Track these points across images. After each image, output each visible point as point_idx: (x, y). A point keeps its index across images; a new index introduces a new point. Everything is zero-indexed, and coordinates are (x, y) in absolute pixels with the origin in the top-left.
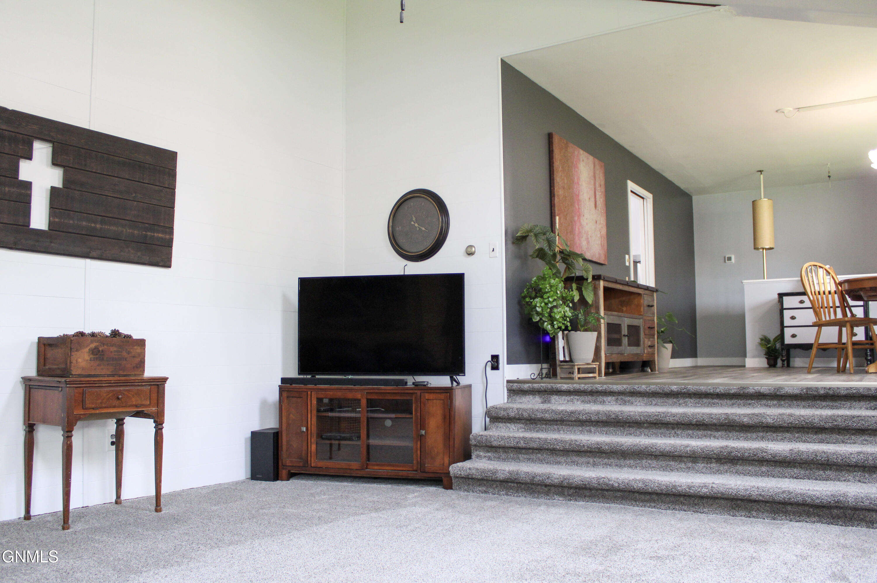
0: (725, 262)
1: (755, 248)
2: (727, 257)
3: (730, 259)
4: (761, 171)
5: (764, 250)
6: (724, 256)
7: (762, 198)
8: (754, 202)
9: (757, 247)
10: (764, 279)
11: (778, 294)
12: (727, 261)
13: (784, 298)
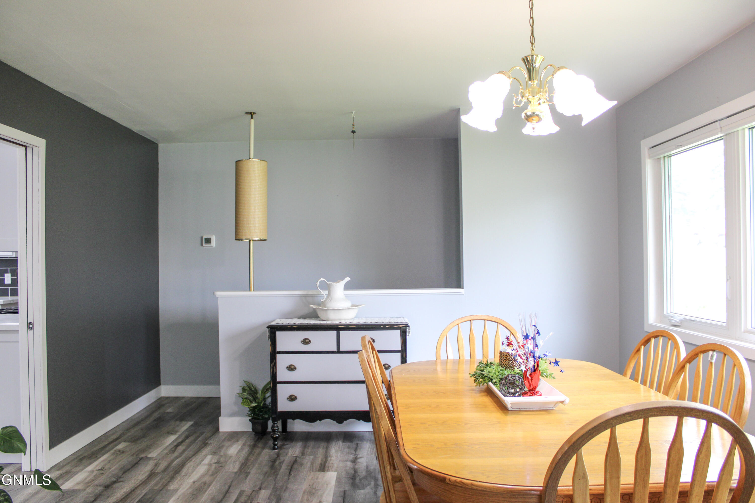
0: (202, 245)
1: (236, 239)
2: (205, 239)
3: (208, 241)
4: (251, 114)
5: (252, 241)
6: (202, 236)
7: (250, 158)
8: (237, 162)
9: (240, 238)
10: (250, 290)
11: (268, 327)
12: (205, 244)
13: (278, 333)
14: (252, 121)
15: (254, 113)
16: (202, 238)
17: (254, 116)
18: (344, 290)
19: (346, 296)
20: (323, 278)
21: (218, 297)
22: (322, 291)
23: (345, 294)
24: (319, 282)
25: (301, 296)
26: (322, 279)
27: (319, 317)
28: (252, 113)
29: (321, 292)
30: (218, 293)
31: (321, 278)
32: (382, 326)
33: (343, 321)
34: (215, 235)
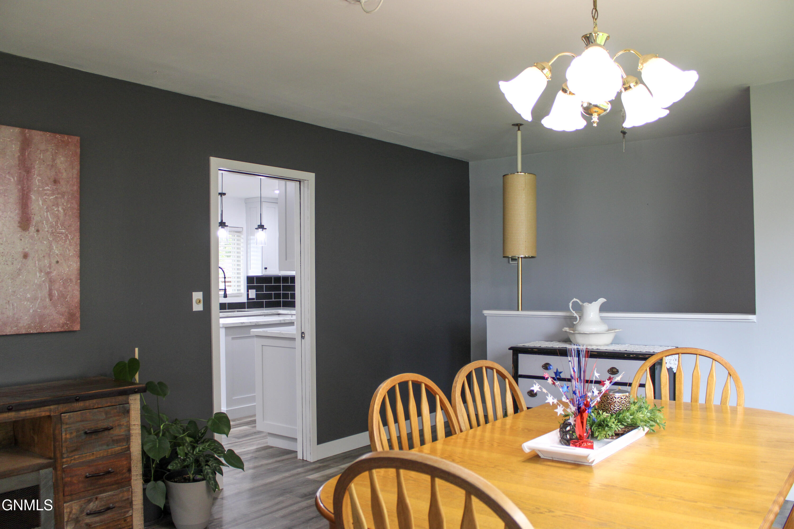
1: (503, 257)
5: (520, 259)
7: (518, 171)
8: (505, 177)
9: (507, 255)
10: (518, 310)
11: (510, 349)
12: (511, 261)
13: (520, 355)
14: (519, 133)
15: (521, 125)
17: (521, 127)
18: (600, 313)
19: (601, 319)
20: (576, 298)
21: (486, 316)
22: (575, 312)
23: (601, 317)
24: (571, 302)
27: (571, 341)
28: (519, 125)
29: (574, 314)
30: (486, 312)
31: (574, 299)
32: (631, 356)
33: (595, 347)
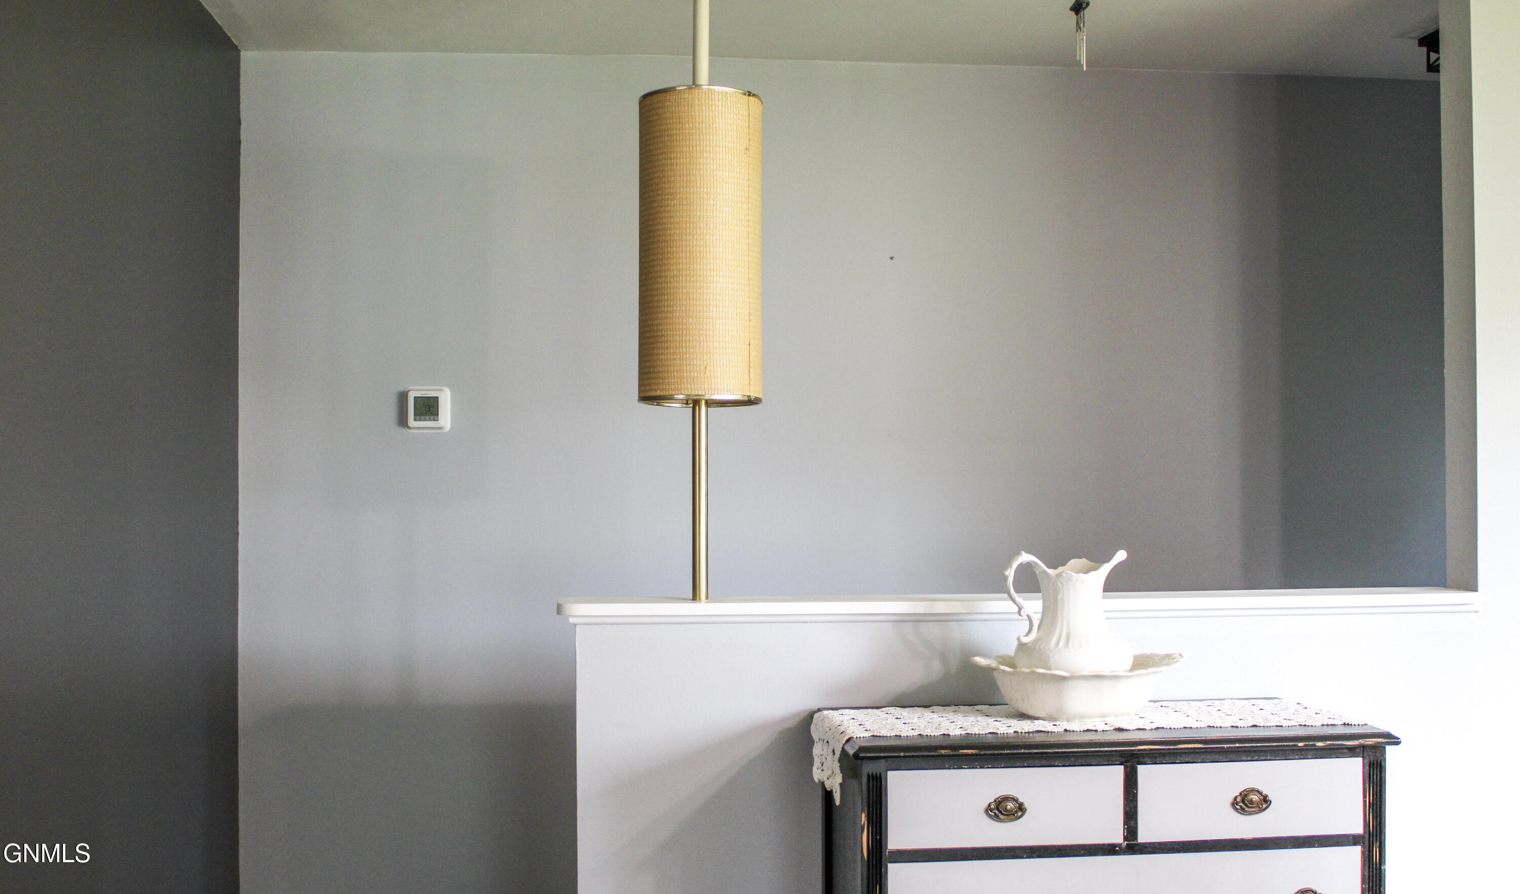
0: (403, 421)
3: (428, 407)
5: (703, 407)
6: (401, 389)
10: (695, 597)
12: (415, 420)
13: (892, 776)
16: (403, 397)
18: (1104, 597)
24: (1015, 565)
25: (900, 620)
26: (1025, 557)
31: (1026, 554)
32: (1301, 744)
34: (449, 387)
